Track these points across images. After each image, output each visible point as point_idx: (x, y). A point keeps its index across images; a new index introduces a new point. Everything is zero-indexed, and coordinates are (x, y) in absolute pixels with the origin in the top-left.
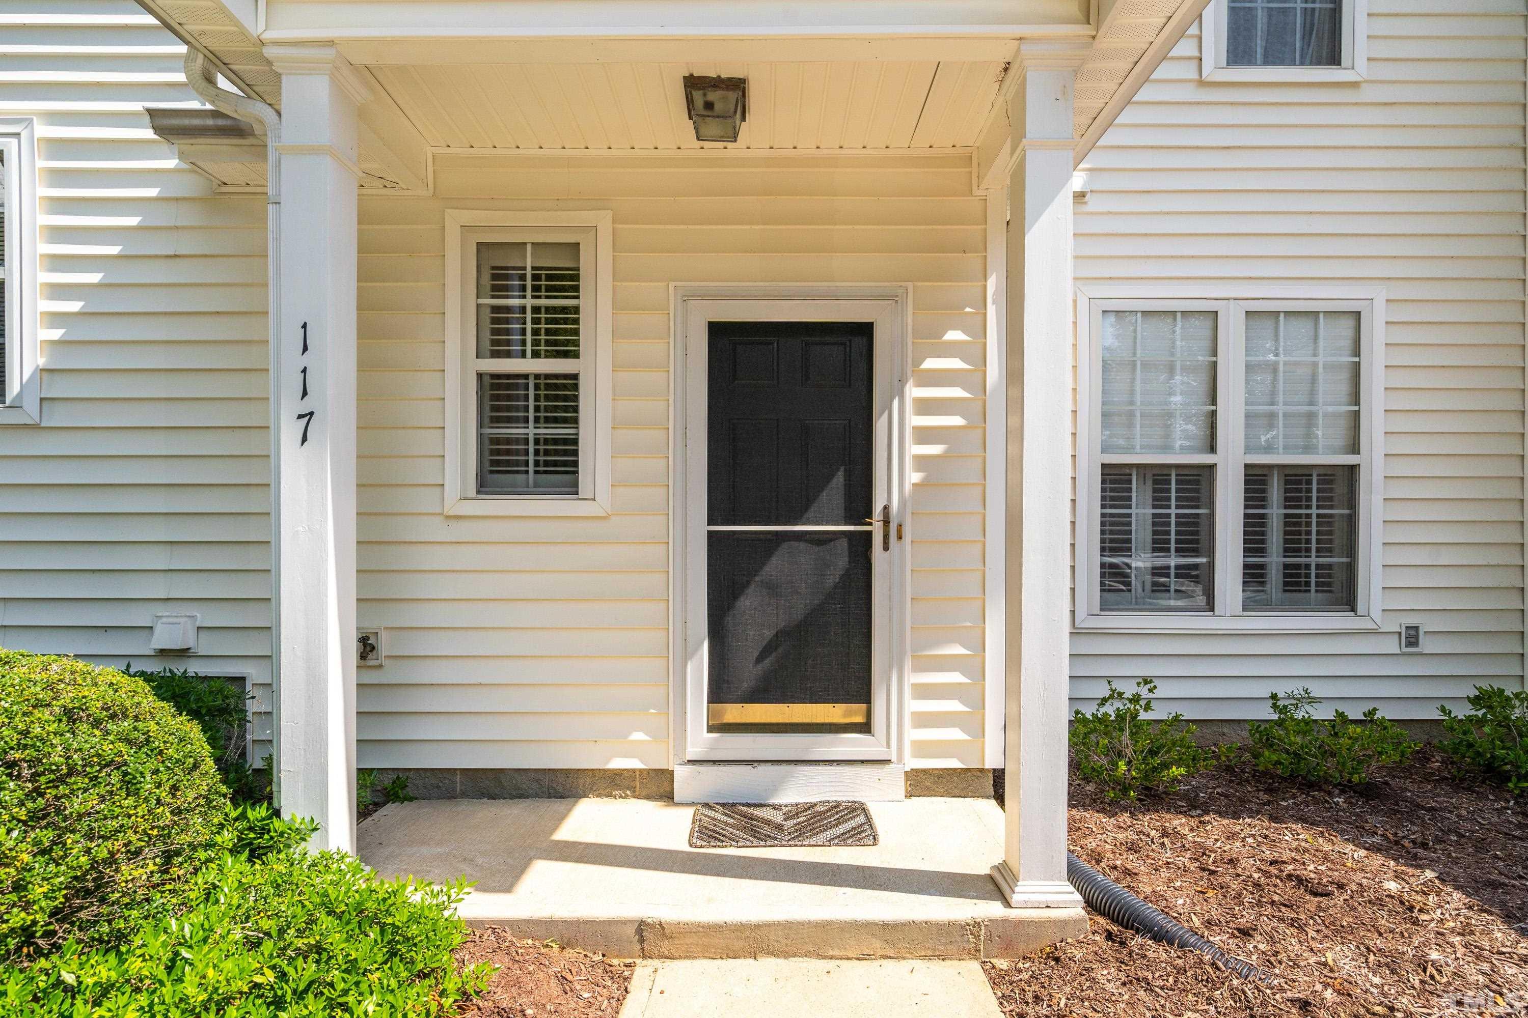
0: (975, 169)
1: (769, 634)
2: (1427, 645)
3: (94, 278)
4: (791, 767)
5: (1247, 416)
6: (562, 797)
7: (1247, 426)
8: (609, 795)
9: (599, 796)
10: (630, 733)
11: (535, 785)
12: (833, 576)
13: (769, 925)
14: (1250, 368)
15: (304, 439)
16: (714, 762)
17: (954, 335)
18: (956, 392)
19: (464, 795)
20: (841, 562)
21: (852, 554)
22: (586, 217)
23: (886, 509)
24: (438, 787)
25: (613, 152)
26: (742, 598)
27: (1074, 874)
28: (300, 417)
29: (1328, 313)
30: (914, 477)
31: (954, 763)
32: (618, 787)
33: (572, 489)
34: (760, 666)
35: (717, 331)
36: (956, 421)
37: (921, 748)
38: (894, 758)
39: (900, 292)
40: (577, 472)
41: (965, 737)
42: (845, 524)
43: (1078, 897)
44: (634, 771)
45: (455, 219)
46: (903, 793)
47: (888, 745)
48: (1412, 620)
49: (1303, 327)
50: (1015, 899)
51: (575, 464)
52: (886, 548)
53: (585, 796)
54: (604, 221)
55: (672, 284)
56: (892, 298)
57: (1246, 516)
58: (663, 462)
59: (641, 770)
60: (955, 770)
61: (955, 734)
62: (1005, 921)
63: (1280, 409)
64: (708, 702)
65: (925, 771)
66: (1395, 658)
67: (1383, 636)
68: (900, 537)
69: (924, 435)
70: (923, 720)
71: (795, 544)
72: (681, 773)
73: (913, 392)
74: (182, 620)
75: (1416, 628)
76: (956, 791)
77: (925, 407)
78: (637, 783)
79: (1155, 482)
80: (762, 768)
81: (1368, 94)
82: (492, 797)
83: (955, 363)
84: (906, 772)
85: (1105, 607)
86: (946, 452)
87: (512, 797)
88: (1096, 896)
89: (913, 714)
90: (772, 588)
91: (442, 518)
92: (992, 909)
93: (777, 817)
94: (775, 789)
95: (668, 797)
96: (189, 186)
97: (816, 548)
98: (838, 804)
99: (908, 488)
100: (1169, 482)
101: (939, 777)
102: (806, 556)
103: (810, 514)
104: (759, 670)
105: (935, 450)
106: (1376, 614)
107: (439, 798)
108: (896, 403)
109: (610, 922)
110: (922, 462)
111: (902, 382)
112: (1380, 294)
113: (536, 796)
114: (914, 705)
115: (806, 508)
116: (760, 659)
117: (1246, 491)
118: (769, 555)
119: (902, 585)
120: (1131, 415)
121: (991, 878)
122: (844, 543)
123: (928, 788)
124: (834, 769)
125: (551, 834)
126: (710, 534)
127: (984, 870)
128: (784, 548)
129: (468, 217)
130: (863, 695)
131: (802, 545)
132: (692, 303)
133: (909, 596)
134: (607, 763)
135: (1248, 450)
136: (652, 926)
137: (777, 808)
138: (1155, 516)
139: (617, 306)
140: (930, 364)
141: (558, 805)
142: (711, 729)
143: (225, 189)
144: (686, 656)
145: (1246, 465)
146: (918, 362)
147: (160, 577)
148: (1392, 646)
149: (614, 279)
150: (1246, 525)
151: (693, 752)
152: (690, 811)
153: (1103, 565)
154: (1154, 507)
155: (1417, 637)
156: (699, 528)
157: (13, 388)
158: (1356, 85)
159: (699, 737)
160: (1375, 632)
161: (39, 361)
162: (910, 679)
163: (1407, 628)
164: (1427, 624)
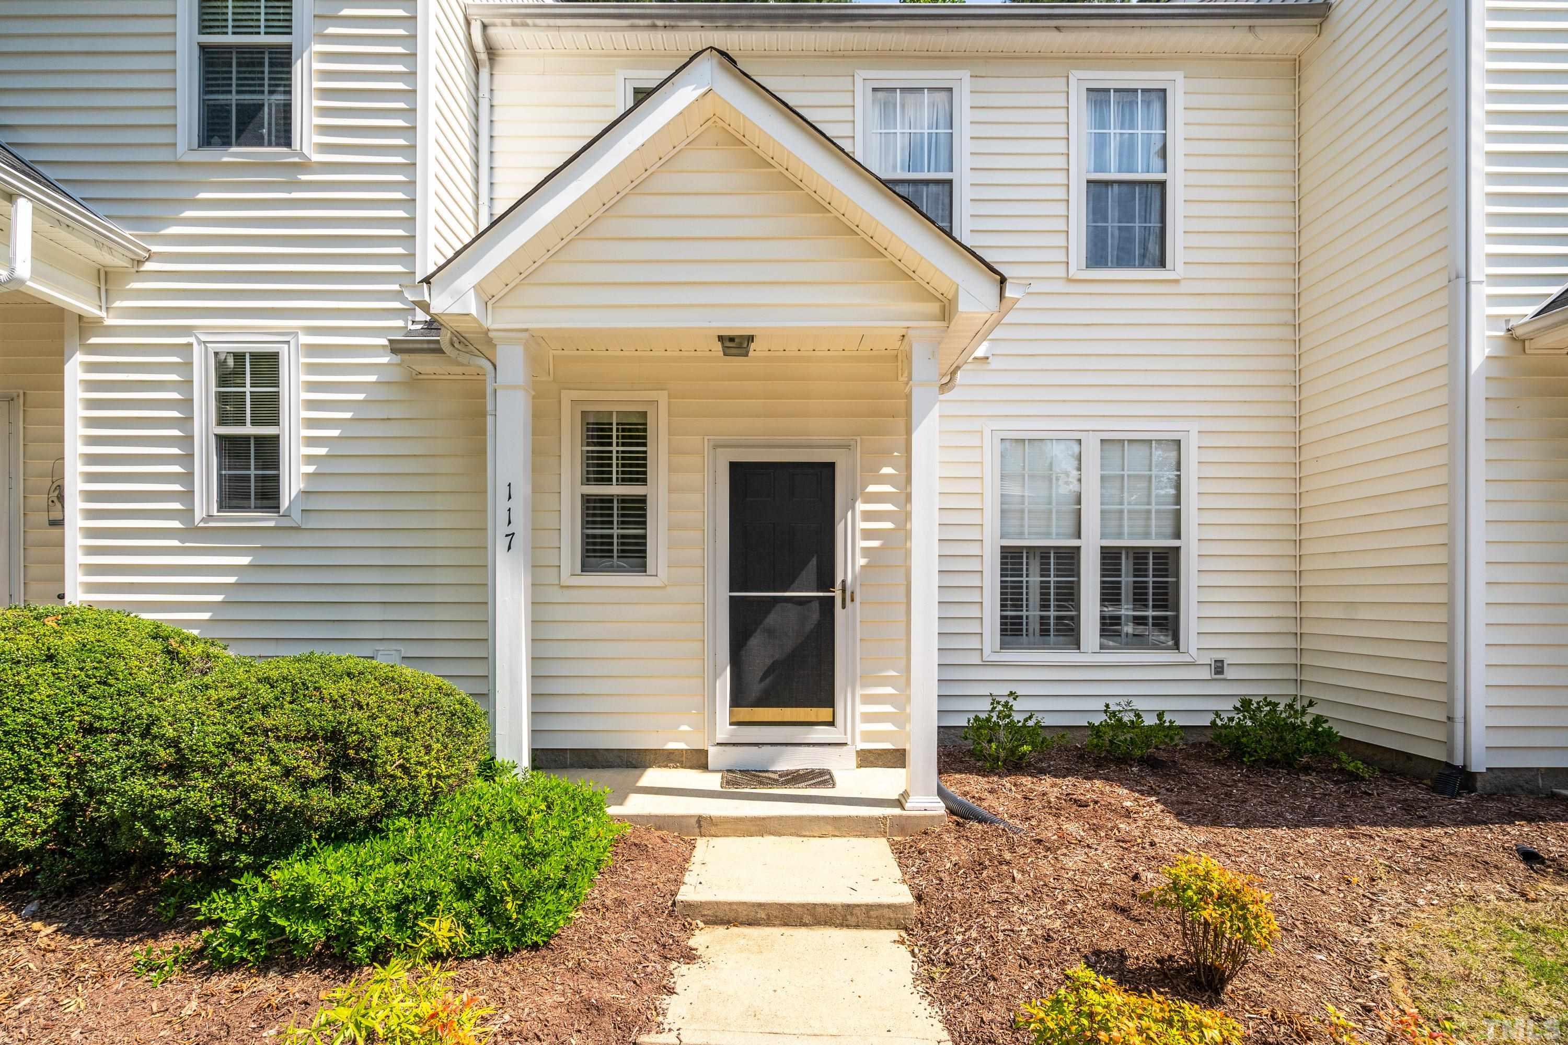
0: (900, 363)
1: (769, 662)
2: (1229, 674)
3: (335, 433)
4: (784, 748)
5: (1102, 512)
6: (635, 767)
7: (1102, 519)
8: (666, 766)
9: (659, 767)
10: (679, 727)
11: (618, 760)
12: (809, 626)
13: (770, 818)
14: (1103, 478)
15: (509, 548)
16: (734, 744)
17: (887, 471)
18: (888, 507)
19: (572, 766)
20: (815, 616)
21: (822, 612)
22: (651, 396)
23: (844, 582)
24: (555, 761)
25: (668, 353)
26: (752, 639)
27: (941, 793)
28: (507, 536)
29: (1159, 441)
30: (861, 561)
31: (888, 746)
32: (671, 761)
33: (642, 568)
34: (763, 684)
35: (735, 467)
36: (888, 525)
37: (867, 736)
38: (849, 743)
39: (852, 443)
40: (645, 557)
41: (895, 729)
42: (818, 591)
43: (942, 804)
44: (682, 750)
45: (567, 396)
46: (855, 765)
47: (845, 734)
48: (1219, 656)
49: (1142, 451)
50: (907, 806)
51: (645, 551)
52: (844, 607)
53: (651, 767)
54: (662, 398)
55: (706, 438)
56: (848, 447)
57: (1102, 582)
58: (700, 551)
59: (686, 750)
60: (889, 750)
61: (888, 727)
62: (901, 816)
63: (1126, 507)
64: (730, 707)
65: (870, 751)
66: (1206, 683)
67: (1199, 667)
68: (852, 600)
69: (868, 534)
70: (869, 718)
71: (785, 604)
72: (712, 751)
73: (861, 506)
74: (393, 652)
75: (1222, 661)
76: (890, 764)
77: (869, 516)
78: (684, 759)
79: (1042, 558)
80: (764, 748)
81: (1183, 288)
82: (591, 767)
83: (887, 488)
84: (857, 752)
85: (1004, 646)
86: (882, 545)
87: (604, 767)
88: (955, 807)
89: (862, 714)
90: (771, 632)
91: (556, 588)
92: (897, 811)
93: (776, 776)
94: (773, 761)
95: (704, 767)
96: (396, 375)
97: (799, 607)
98: (813, 770)
99: (857, 568)
100: (1049, 558)
101: (879, 755)
102: (793, 612)
103: (795, 585)
105: (875, 544)
106: (1193, 651)
107: (556, 768)
108: (850, 514)
109: (683, 817)
110: (866, 551)
111: (854, 500)
112: (1194, 427)
113: (619, 766)
114: (862, 708)
115: (793, 582)
116: (762, 680)
117: (1102, 564)
118: (768, 612)
119: (854, 629)
120: (1022, 511)
121: (898, 800)
122: (816, 605)
123: (872, 762)
124: (811, 749)
125: (637, 781)
126: (731, 598)
127: (897, 797)
128: (778, 607)
129: (576, 395)
130: (829, 702)
131: (790, 605)
132: (719, 450)
133: (858, 637)
134: (665, 744)
135: (1103, 536)
136: (706, 818)
137: (775, 772)
138: (1042, 582)
139: (672, 452)
140: (872, 488)
141: (635, 772)
142: (731, 724)
143: (420, 377)
144: (717, 675)
145: (1102, 547)
146: (864, 487)
147: (377, 625)
148: (1206, 674)
149: (669, 435)
150: (1102, 588)
151: (721, 737)
152: (720, 775)
153: (1002, 617)
154: (1039, 576)
155: (1222, 667)
156: (724, 594)
157: (285, 503)
158: (1176, 281)
159: (724, 730)
160: (1193, 664)
161: (302, 486)
162: (859, 692)
163: (1215, 661)
164: (1229, 658)
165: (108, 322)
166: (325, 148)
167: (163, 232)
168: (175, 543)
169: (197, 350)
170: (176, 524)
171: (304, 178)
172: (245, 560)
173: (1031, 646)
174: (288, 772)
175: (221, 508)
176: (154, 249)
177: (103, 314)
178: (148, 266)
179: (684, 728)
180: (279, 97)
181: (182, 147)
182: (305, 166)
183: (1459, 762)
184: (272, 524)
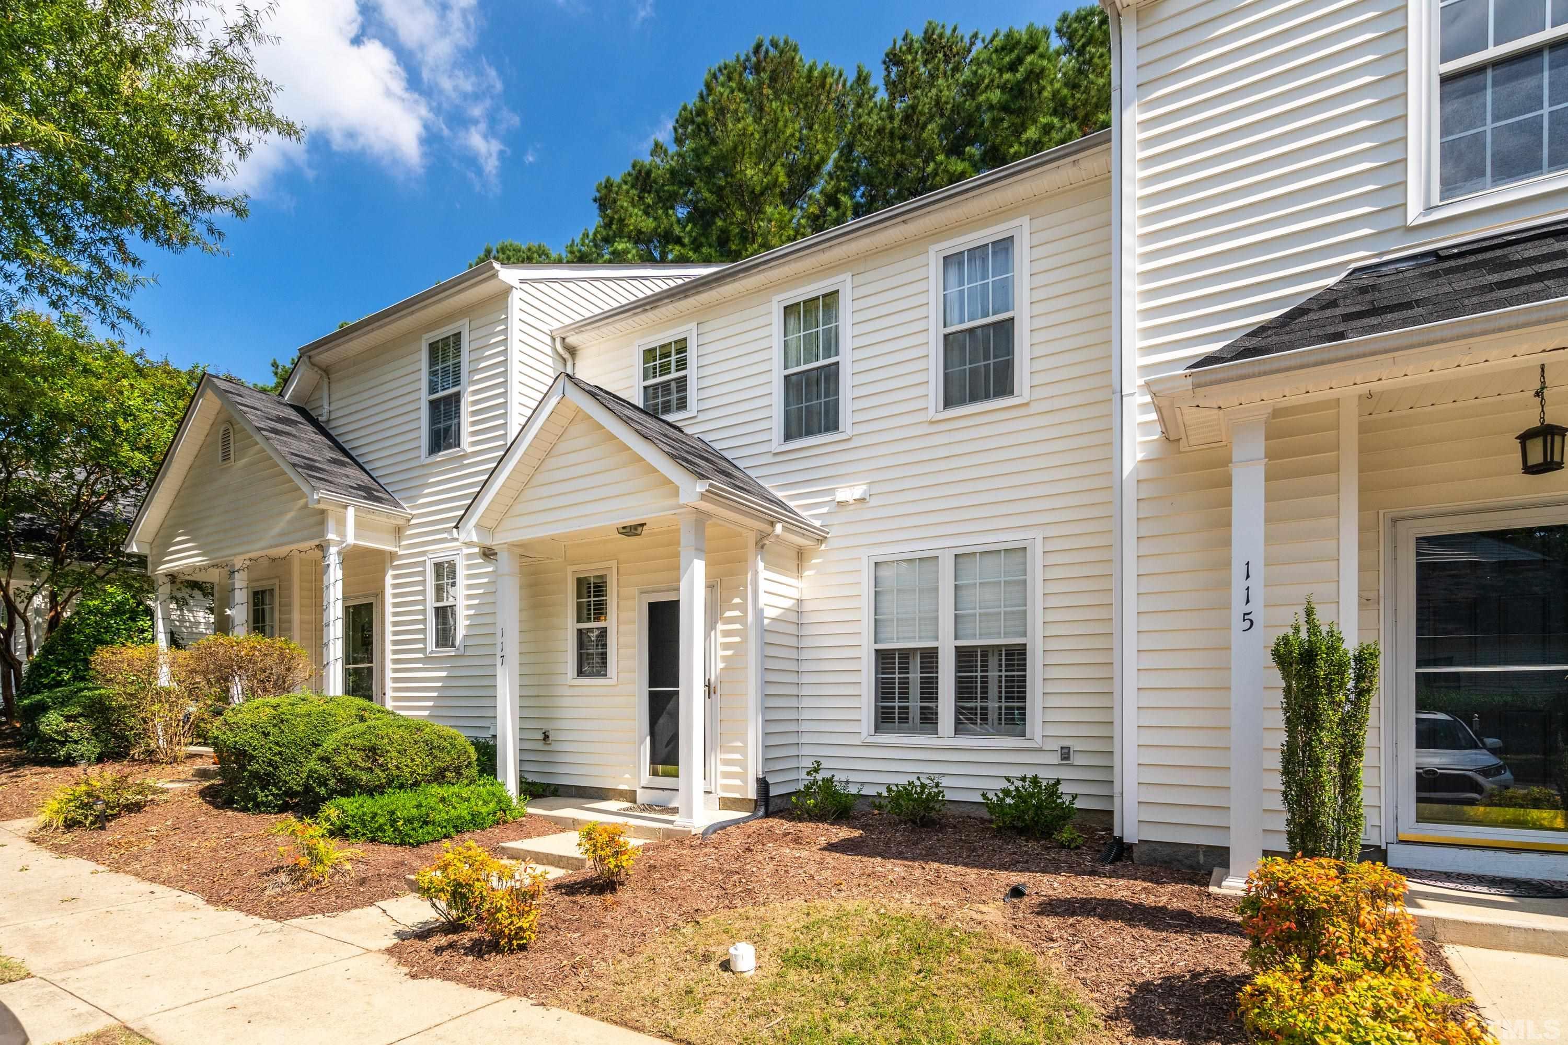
1: (669, 735)
2: (1077, 760)
4: (677, 792)
5: (957, 617)
7: (957, 623)
8: (619, 800)
9: (616, 800)
10: (623, 775)
16: (651, 788)
17: (737, 600)
18: (738, 627)
22: (609, 564)
23: (710, 680)
29: (1008, 550)
30: (721, 665)
31: (738, 796)
33: (605, 675)
35: (650, 606)
36: (737, 639)
37: (726, 788)
38: (713, 792)
39: (716, 583)
40: (607, 667)
41: (742, 784)
44: (623, 790)
45: (570, 569)
46: (718, 807)
47: (711, 786)
48: (1066, 743)
51: (606, 663)
52: (710, 697)
53: (611, 800)
54: (614, 565)
55: (637, 588)
56: (713, 586)
57: (958, 677)
58: (634, 662)
59: (625, 790)
60: (738, 799)
61: (737, 782)
62: (668, 829)
63: (978, 611)
64: (649, 763)
65: (728, 799)
66: (1054, 767)
67: (1047, 753)
68: (715, 693)
69: (724, 646)
70: (727, 775)
72: (639, 791)
73: (721, 627)
75: (1068, 748)
76: (740, 809)
77: (725, 633)
80: (666, 792)
82: (583, 797)
83: (737, 613)
84: (720, 798)
85: (877, 731)
86: (734, 653)
87: (588, 798)
89: (721, 772)
90: (671, 714)
91: (567, 687)
93: (659, 809)
94: (670, 800)
99: (719, 670)
101: (732, 801)
104: (667, 750)
105: (729, 653)
106: (1040, 738)
107: (567, 796)
108: (713, 632)
110: (724, 658)
111: (716, 623)
112: (1039, 535)
113: (596, 798)
114: (721, 768)
116: (667, 746)
117: (958, 662)
118: (670, 700)
119: (716, 713)
123: (728, 806)
126: (650, 692)
128: (674, 698)
129: (575, 568)
132: (643, 595)
133: (719, 718)
134: (618, 786)
135: (958, 637)
137: (666, 807)
139: (619, 599)
140: (727, 614)
142: (650, 774)
144: (642, 742)
145: (956, 647)
146: (722, 614)
148: (1055, 759)
149: (618, 587)
150: (958, 682)
151: (644, 783)
152: (633, 805)
153: (880, 707)
154: (908, 678)
155: (1069, 753)
156: (645, 689)
157: (457, 643)
158: (1027, 404)
159: (645, 777)
160: (1039, 750)
161: (464, 633)
162: (720, 756)
163: (1062, 748)
164: (1075, 745)
165: (400, 553)
166: (474, 444)
167: (419, 502)
168: (421, 665)
169: (428, 563)
170: (421, 656)
171: (465, 462)
172: (444, 674)
173: (913, 731)
174: (351, 762)
175: (437, 646)
176: (414, 512)
177: (397, 549)
178: (413, 522)
179: (627, 776)
180: (456, 421)
181: (423, 457)
182: (465, 456)
183: (1117, 833)
184: (453, 654)
